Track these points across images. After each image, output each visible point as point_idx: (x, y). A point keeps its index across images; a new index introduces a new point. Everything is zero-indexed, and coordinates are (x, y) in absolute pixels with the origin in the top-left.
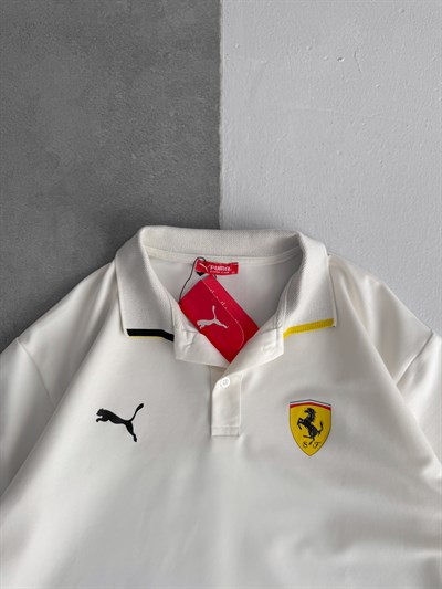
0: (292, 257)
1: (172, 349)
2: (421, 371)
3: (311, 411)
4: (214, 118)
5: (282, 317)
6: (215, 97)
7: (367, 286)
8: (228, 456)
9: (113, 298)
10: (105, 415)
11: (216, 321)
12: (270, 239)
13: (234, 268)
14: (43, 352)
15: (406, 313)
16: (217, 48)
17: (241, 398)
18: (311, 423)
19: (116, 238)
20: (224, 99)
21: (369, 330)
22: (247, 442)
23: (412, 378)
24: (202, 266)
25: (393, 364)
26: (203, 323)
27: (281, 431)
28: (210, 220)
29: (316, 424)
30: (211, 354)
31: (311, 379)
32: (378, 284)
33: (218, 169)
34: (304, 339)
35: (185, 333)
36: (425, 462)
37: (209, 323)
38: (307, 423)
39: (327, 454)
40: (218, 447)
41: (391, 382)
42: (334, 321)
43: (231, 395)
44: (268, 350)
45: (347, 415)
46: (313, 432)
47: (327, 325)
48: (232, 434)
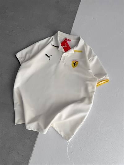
0: (79, 39)
1: (58, 49)
2: (93, 59)
3: (75, 62)
5: (75, 48)
7: (89, 47)
8: (62, 65)
9: (52, 40)
11: (65, 46)
12: (76, 37)
13: (70, 40)
14: (40, 45)
15: (93, 52)
16: (76, 13)
17: (66, 58)
18: (75, 64)
19: (54, 33)
20: (75, 20)
21: (87, 53)
22: (65, 64)
23: (91, 60)
24: (66, 39)
25: (89, 58)
26: (63, 46)
27: (70, 64)
28: (69, 33)
29: (76, 64)
30: (63, 50)
31: (76, 58)
32: (90, 47)
33: (72, 28)
34: (77, 53)
35: (60, 47)
36: (89, 69)
37: (64, 46)
38: (74, 63)
39: (76, 68)
40: (61, 63)
41: (88, 60)
43: (64, 57)
44: (71, 52)
45: (80, 63)
46: (75, 65)
47: (81, 52)
48: (63, 62)
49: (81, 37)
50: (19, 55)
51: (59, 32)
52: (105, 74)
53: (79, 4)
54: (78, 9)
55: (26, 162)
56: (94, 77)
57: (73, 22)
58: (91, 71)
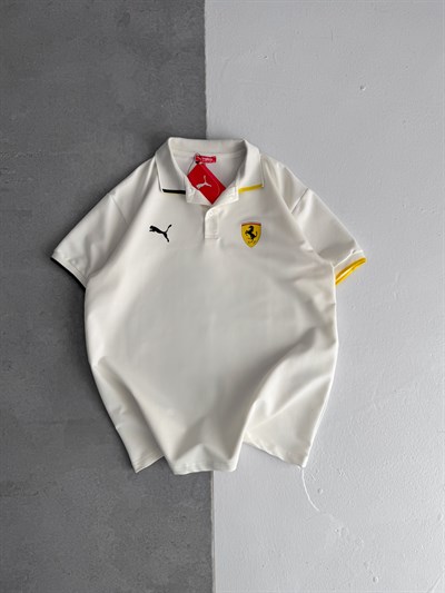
0: (241, 152)
1: (185, 199)
2: (302, 206)
3: (252, 227)
4: (203, 87)
5: (237, 181)
6: (203, 77)
7: (278, 168)
8: (213, 248)
9: (155, 173)
10: (154, 229)
11: (206, 184)
12: (231, 144)
13: (214, 159)
14: (121, 200)
15: (296, 179)
16: (204, 51)
17: (218, 221)
18: (252, 233)
19: (155, 145)
20: (207, 77)
21: (279, 188)
22: (222, 241)
23: (298, 209)
24: (198, 159)
25: (289, 203)
26: (199, 186)
27: (238, 236)
28: (202, 136)
29: (254, 233)
30: (204, 200)
31: (251, 212)
32: (283, 166)
33: (205, 112)
34: (249, 195)
35: (191, 191)
36: (302, 242)
37: (202, 185)
38: (250, 232)
39: (260, 245)
40: (207, 243)
41: (289, 211)
42: (262, 186)
43: (213, 220)
44: (230, 198)
45: (268, 227)
46: (253, 236)
47: (260, 187)
48: (214, 238)
49: (247, 143)
50: (64, 254)
51: (170, 140)
52: (351, 244)
53: (203, 10)
54: (203, 34)
55: (204, 559)
56: (322, 261)
57: (204, 89)
58: (307, 247)
